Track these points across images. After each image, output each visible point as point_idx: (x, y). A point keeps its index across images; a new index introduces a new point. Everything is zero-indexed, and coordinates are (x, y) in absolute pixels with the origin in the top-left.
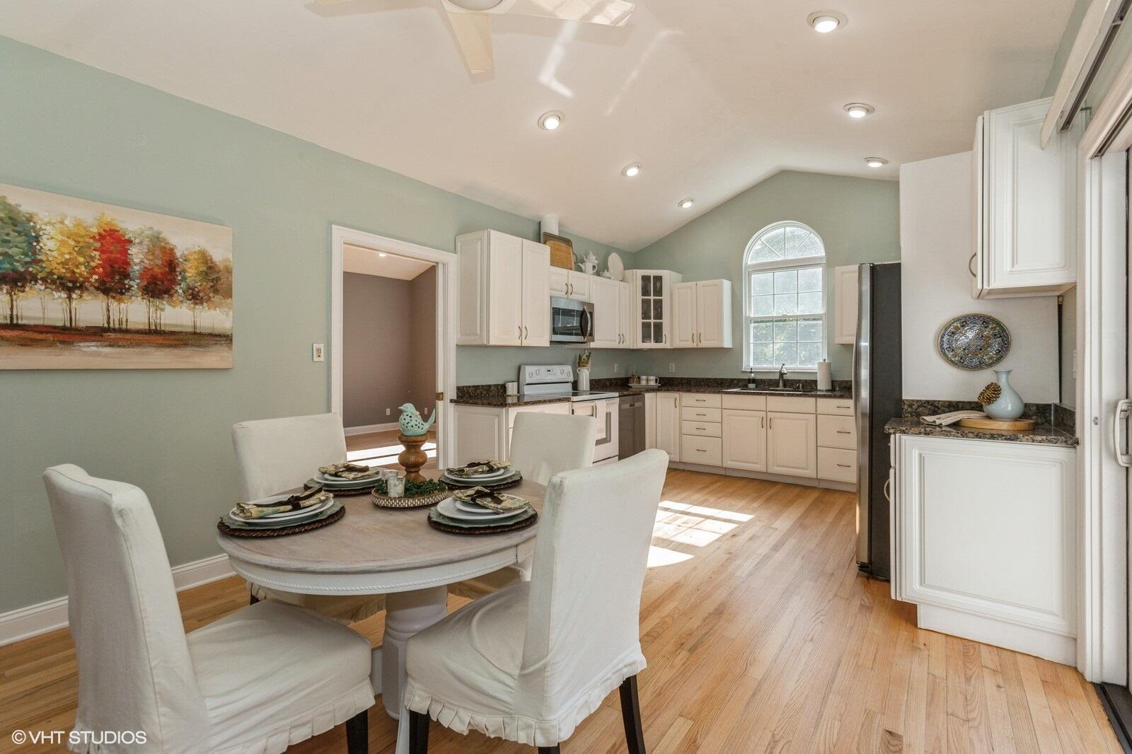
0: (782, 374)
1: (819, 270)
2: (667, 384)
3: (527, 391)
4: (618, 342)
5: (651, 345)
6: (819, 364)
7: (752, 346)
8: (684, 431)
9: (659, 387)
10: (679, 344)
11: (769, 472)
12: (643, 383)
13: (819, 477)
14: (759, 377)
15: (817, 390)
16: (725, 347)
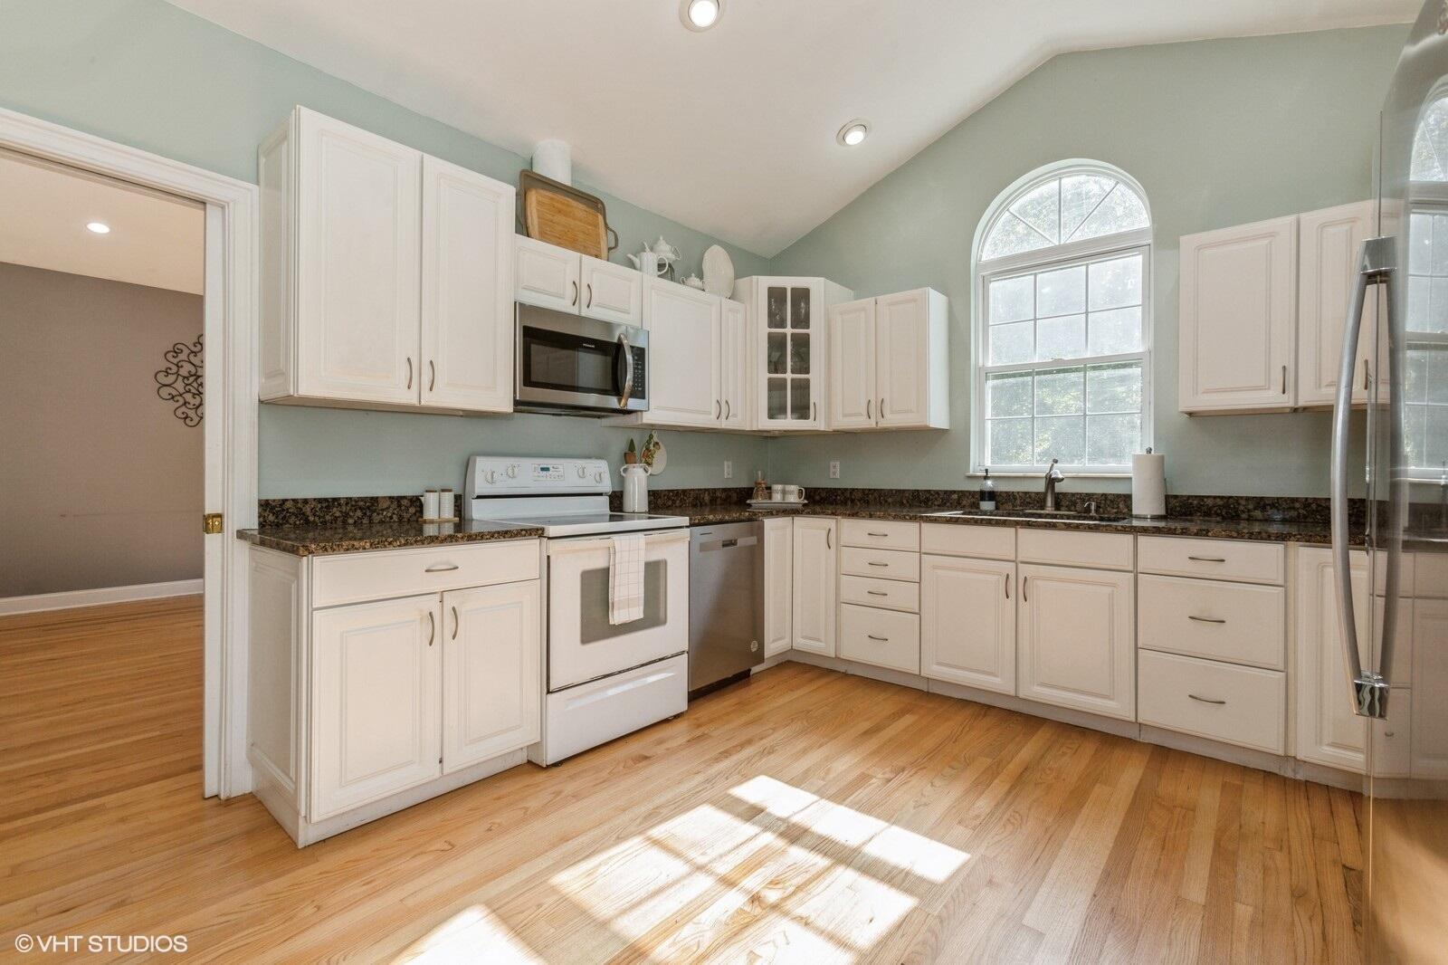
0: (1051, 481)
1: (1136, 261)
2: (821, 501)
3: (480, 513)
4: (714, 416)
5: (788, 423)
6: (1137, 459)
7: (989, 425)
8: (844, 596)
9: (804, 505)
10: (842, 422)
11: (1021, 695)
12: (777, 497)
13: (1140, 720)
14: (1003, 487)
15: (1131, 516)
16: (933, 425)
